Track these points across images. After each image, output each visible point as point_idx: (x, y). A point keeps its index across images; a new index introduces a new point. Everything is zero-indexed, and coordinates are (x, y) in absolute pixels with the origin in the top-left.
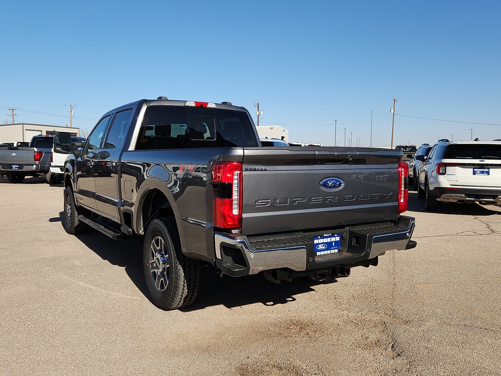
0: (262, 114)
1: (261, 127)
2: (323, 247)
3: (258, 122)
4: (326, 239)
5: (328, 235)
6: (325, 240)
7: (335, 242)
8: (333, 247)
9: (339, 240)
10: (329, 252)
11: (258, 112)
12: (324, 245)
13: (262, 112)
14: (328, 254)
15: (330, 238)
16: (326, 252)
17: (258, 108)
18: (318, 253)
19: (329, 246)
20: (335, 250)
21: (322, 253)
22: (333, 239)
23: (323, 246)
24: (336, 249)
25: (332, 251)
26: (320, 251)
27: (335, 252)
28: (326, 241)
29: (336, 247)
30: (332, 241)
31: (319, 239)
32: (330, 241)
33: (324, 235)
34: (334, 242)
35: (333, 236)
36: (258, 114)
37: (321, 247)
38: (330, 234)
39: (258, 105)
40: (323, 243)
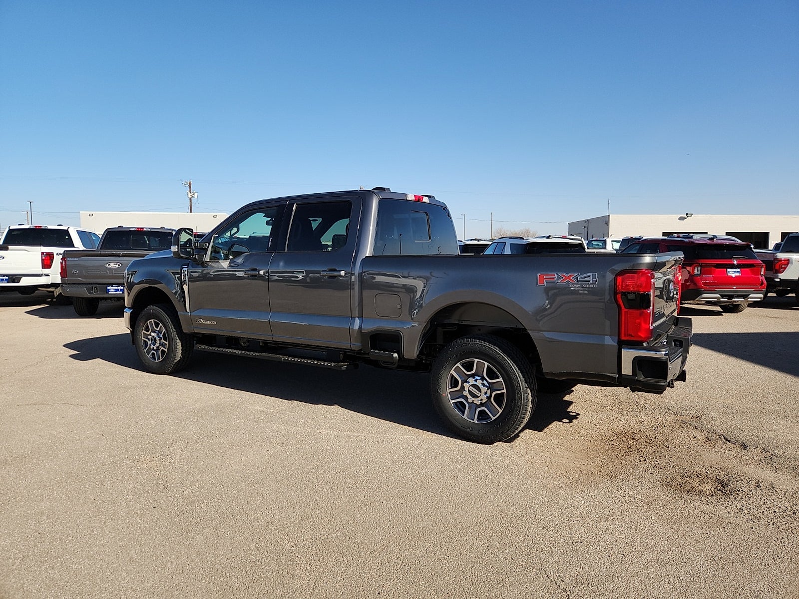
0: (196, 196)
1: (195, 213)
3: (191, 207)
11: (189, 193)
13: (196, 194)
17: (190, 188)
36: (190, 197)
39: (190, 184)
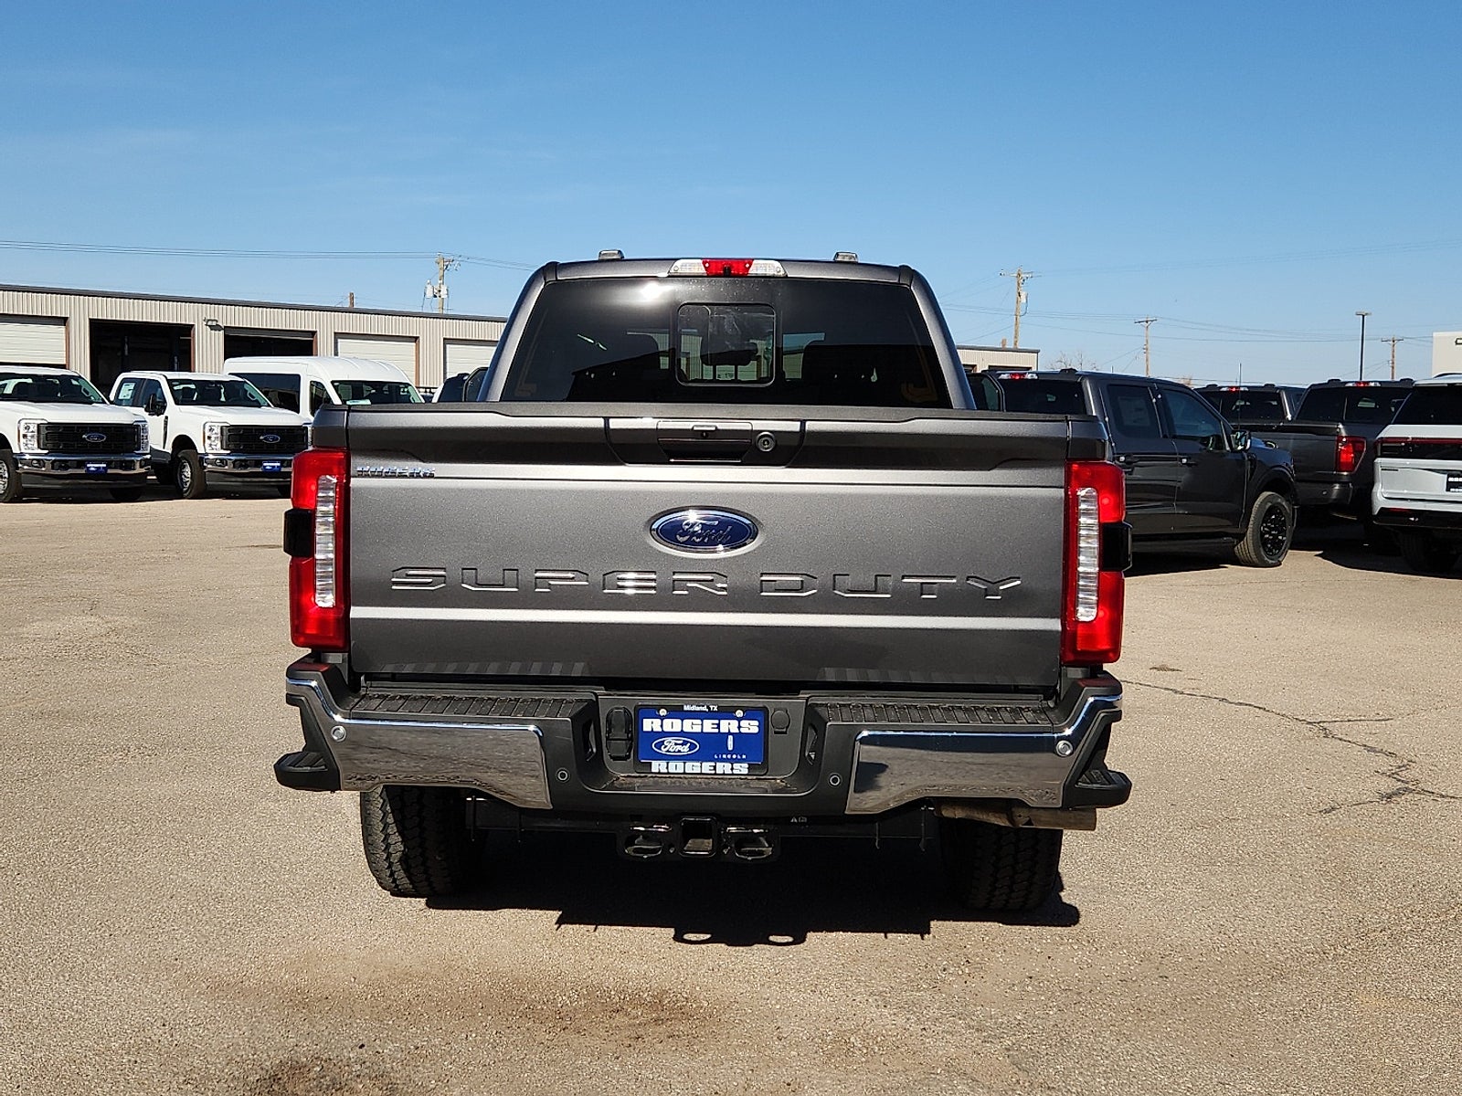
2: (679, 747)
4: (697, 721)
5: (705, 709)
6: (691, 726)
7: (739, 737)
8: (728, 752)
9: (755, 730)
10: (707, 767)
12: (685, 743)
14: (701, 774)
15: (717, 722)
16: (694, 767)
18: (657, 766)
19: (709, 747)
20: (736, 766)
21: (676, 767)
22: (728, 726)
23: (682, 744)
24: (740, 761)
25: (723, 768)
26: (668, 758)
27: (735, 772)
28: (697, 729)
29: (745, 756)
30: (724, 729)
31: (662, 718)
32: (717, 731)
33: (688, 708)
34: (730, 737)
35: (727, 713)
37: (671, 746)
38: (715, 708)
40: (682, 733)
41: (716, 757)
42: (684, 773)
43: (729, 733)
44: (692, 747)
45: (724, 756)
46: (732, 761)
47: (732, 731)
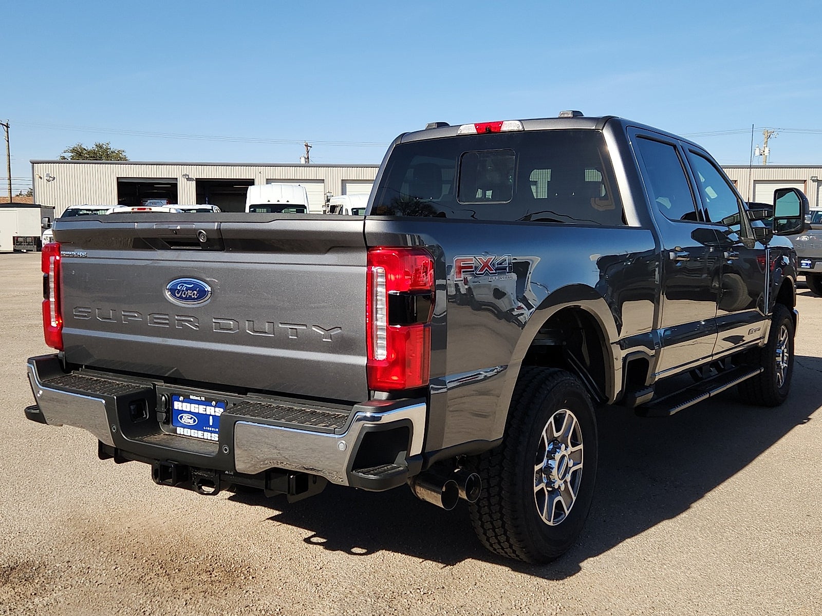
2: (189, 421)
4: (197, 406)
5: (199, 398)
6: (194, 408)
7: (214, 417)
8: (210, 426)
9: (220, 414)
10: (199, 434)
12: (192, 418)
14: (197, 438)
15: (204, 407)
16: (194, 433)
18: (180, 430)
19: (202, 422)
20: (213, 435)
21: (187, 432)
22: (210, 410)
23: (190, 419)
24: (215, 432)
25: (207, 435)
26: (184, 426)
27: (213, 439)
28: (197, 411)
29: (217, 430)
30: (208, 413)
31: (181, 402)
32: (205, 413)
33: (191, 397)
34: (211, 417)
35: (207, 402)
37: (186, 419)
38: (203, 399)
40: (190, 412)
41: (204, 428)
42: (191, 436)
43: (210, 415)
44: (194, 421)
45: (208, 429)
46: (211, 432)
47: (212, 414)
